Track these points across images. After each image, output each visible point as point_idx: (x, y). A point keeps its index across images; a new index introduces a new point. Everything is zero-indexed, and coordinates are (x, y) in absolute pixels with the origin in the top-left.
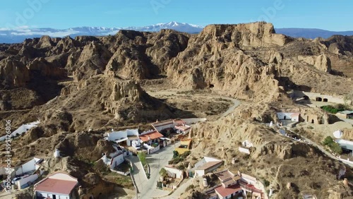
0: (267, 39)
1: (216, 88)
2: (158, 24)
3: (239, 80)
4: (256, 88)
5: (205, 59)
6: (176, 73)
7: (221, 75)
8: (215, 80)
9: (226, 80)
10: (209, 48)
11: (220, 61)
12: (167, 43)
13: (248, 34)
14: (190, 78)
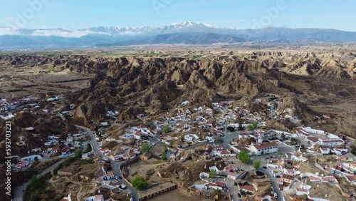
0: (259, 70)
1: (237, 91)
2: (172, 24)
3: (245, 89)
4: (251, 92)
5: (233, 80)
6: (221, 86)
7: (239, 87)
8: (237, 89)
9: (241, 89)
10: (234, 74)
11: (239, 81)
12: (213, 70)
13: (251, 66)
14: (228, 88)
